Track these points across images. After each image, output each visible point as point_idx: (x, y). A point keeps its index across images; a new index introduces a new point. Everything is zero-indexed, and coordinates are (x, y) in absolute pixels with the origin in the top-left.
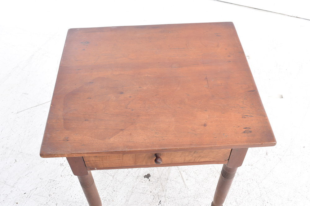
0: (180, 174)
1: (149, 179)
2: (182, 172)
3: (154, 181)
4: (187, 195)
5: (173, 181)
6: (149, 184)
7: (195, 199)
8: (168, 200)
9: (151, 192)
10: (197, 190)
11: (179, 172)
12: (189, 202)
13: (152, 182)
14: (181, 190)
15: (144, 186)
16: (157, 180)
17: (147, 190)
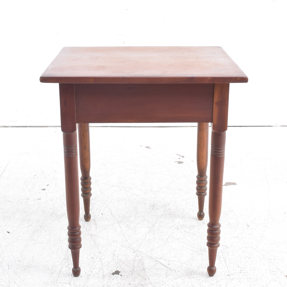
0: (157, 262)
1: (120, 275)
2: (159, 260)
3: (128, 274)
4: (177, 276)
5: (152, 270)
6: (123, 279)
7: (189, 277)
8: (156, 285)
9: (130, 284)
10: (187, 269)
11: (155, 261)
12: (184, 281)
13: (126, 276)
14: (168, 274)
15: (117, 282)
16: (131, 273)
17: (124, 283)
